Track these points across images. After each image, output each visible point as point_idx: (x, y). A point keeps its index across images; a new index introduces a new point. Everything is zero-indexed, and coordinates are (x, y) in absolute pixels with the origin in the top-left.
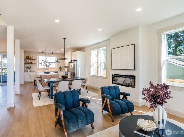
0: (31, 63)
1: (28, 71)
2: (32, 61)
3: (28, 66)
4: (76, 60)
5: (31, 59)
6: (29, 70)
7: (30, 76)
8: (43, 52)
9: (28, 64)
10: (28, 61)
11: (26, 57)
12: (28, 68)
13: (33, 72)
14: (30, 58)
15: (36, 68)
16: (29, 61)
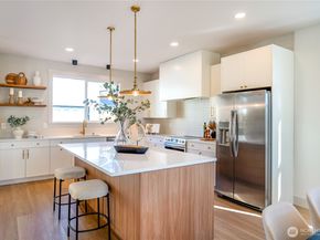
0: (29, 103)
1: (13, 137)
2: (30, 94)
3: (18, 113)
4: (269, 89)
5: (28, 85)
6: (19, 131)
7: (26, 154)
8: (75, 62)
9: (17, 104)
10: (17, 94)
11: (8, 77)
12: (15, 122)
13: (36, 141)
14: (22, 81)
15: (45, 125)
16: (21, 96)
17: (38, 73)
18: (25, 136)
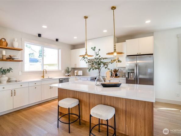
0: (10, 59)
2: (11, 53)
7: (13, 93)
8: (40, 35)
12: (2, 72)
14: (4, 44)
15: (20, 73)
16: (4, 54)
17: (16, 40)
18: (9, 81)
